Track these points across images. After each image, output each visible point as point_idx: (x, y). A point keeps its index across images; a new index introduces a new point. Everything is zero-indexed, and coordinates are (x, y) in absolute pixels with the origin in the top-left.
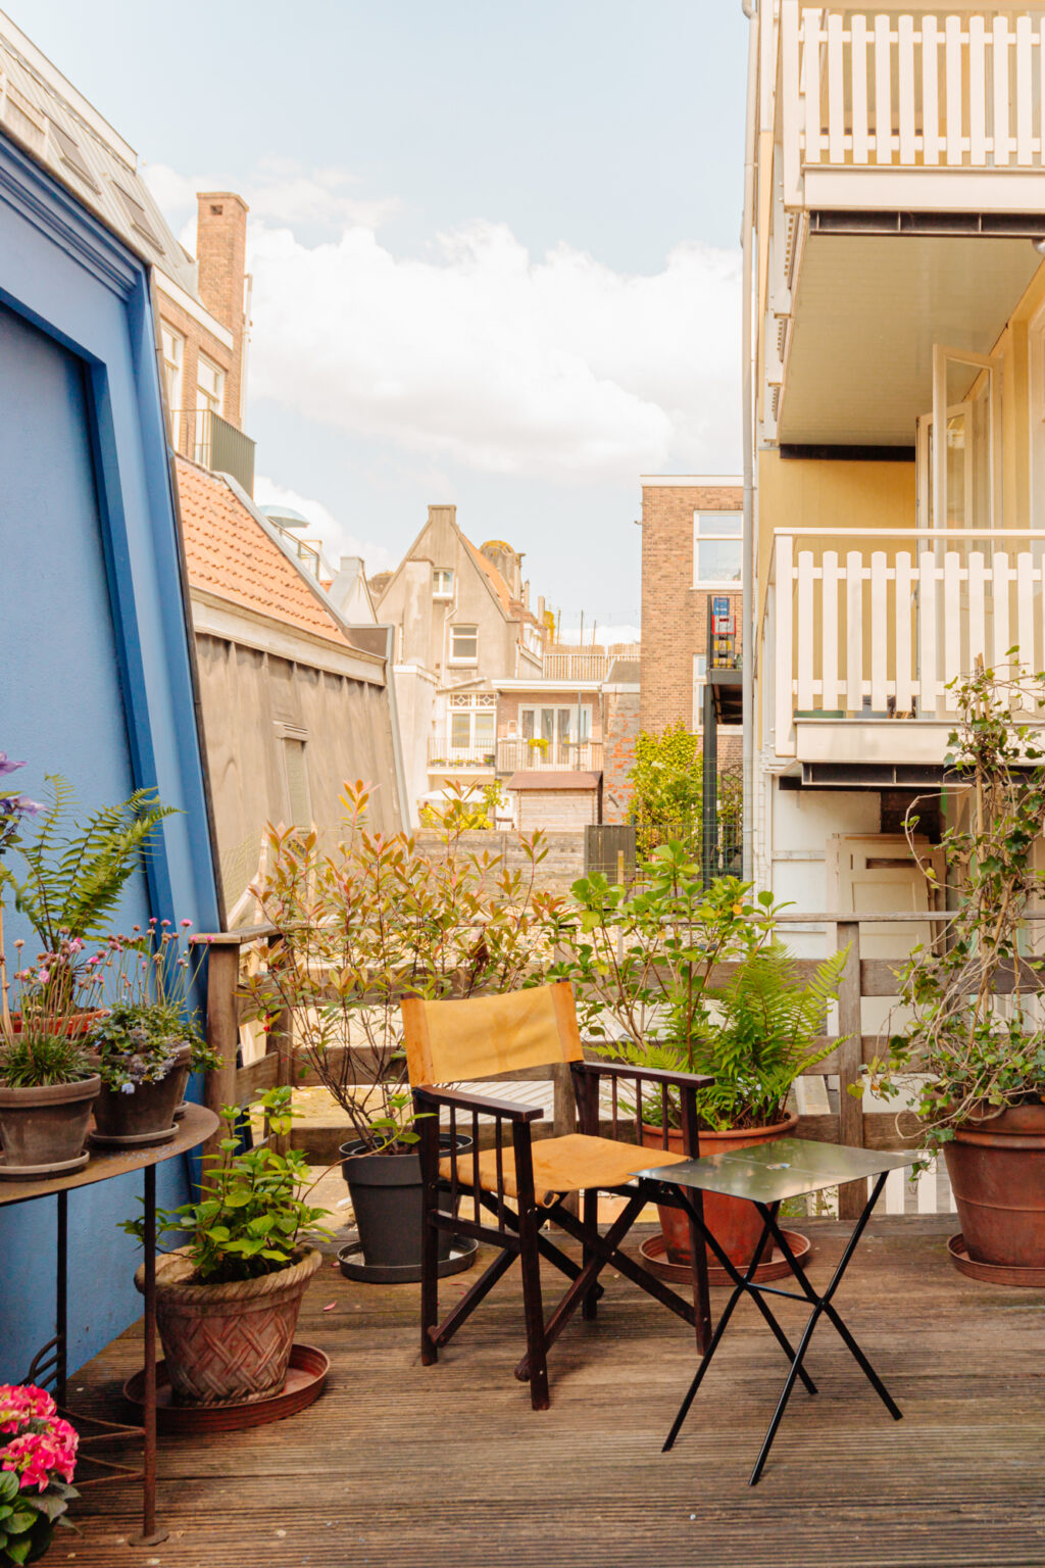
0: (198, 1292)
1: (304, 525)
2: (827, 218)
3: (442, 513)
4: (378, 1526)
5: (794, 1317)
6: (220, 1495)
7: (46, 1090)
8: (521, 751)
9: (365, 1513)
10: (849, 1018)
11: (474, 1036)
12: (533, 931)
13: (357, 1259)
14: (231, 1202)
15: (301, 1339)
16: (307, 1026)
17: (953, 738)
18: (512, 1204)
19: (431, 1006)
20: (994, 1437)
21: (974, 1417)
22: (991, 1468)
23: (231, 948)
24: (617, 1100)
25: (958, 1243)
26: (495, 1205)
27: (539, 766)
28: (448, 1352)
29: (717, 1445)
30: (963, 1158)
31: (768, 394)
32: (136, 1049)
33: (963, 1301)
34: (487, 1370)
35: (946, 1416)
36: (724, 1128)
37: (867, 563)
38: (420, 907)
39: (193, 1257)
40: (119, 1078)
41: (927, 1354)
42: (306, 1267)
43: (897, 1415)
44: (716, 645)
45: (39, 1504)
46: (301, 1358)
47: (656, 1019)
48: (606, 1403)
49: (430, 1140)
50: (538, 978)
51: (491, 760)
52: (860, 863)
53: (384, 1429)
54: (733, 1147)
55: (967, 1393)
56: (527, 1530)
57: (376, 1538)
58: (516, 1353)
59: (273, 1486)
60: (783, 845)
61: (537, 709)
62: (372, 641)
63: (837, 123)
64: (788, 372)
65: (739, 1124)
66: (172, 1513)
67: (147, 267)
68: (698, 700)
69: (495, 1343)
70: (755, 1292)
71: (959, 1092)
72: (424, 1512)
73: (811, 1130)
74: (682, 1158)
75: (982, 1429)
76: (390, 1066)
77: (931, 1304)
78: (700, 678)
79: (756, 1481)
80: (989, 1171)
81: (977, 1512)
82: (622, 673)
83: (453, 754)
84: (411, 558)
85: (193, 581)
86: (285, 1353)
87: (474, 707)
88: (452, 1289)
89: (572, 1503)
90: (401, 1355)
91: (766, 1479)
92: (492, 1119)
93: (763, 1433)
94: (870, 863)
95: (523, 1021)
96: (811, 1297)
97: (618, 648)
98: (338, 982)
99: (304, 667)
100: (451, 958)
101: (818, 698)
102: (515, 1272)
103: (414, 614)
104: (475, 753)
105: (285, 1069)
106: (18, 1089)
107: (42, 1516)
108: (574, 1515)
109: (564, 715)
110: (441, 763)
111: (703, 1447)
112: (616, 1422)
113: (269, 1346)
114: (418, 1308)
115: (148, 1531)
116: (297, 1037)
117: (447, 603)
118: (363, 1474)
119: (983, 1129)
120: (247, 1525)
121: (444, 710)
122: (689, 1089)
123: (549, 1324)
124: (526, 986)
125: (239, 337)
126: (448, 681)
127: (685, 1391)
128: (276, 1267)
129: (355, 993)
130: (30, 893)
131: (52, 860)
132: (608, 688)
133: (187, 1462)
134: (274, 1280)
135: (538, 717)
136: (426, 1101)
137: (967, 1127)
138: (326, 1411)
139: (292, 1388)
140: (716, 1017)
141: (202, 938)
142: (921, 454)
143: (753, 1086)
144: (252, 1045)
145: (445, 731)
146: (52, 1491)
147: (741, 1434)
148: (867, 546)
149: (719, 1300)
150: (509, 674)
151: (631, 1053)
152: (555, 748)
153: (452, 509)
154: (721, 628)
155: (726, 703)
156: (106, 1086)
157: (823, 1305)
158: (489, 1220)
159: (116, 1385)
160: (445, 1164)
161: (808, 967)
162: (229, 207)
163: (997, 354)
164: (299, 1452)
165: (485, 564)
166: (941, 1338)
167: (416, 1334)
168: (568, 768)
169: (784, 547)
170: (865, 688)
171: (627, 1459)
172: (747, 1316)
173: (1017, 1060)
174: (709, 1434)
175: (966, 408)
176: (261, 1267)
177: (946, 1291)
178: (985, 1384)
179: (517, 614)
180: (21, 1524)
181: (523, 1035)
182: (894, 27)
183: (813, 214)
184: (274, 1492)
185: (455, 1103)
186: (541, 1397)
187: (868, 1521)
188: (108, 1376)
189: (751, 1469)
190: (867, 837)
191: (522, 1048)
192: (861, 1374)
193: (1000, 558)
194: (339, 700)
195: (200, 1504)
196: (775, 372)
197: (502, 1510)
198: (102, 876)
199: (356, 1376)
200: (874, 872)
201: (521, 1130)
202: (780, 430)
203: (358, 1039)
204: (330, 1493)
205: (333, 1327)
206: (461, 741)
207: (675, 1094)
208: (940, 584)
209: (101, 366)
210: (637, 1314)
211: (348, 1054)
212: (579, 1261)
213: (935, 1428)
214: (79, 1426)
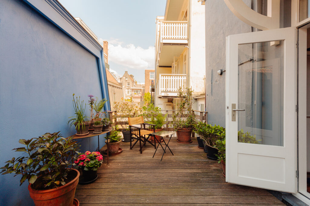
0: (111, 143)
1: (114, 73)
2: (165, 44)
3: (126, 72)
4: (128, 164)
5: (164, 146)
6: (114, 161)
7: (98, 126)
8: (134, 94)
9: (127, 163)
10: (167, 119)
11: (134, 121)
12: (139, 111)
13: (123, 140)
14: (114, 136)
15: (120, 147)
16: (118, 120)
17: (178, 94)
18: (138, 136)
19: (130, 118)
20: (182, 157)
21: (180, 155)
22: (182, 160)
23: (112, 113)
24: (147, 126)
25: (177, 140)
26: (137, 136)
27: (135, 96)
28: (133, 148)
29: (157, 157)
30: (178, 132)
31: (158, 61)
32: (106, 122)
33: (178, 145)
34: (136, 150)
35: (177, 155)
36: (156, 129)
37: (168, 77)
38: (129, 109)
39: (110, 140)
40: (104, 125)
41: (175, 149)
42: (120, 141)
43: (173, 155)
44: (152, 85)
45: (100, 162)
46: (120, 149)
47: (150, 119)
48: (147, 154)
49: (131, 130)
50: (139, 116)
51: (131, 95)
52: (166, 105)
53: (127, 155)
54: (157, 131)
55: (179, 153)
56: (141, 164)
57: (128, 165)
58: (139, 149)
59: (118, 160)
60: (159, 103)
61: (135, 90)
62: (121, 84)
63: (166, 34)
64: (160, 59)
65: (158, 129)
66: (110, 162)
67: (103, 49)
68: (150, 90)
69: (136, 148)
70: (160, 144)
71: (178, 126)
72: (132, 163)
73: (164, 129)
74: (153, 132)
75: (181, 156)
76: (126, 123)
77: (175, 145)
78: (150, 88)
79: (161, 161)
80: (180, 134)
81: (181, 164)
82: (143, 87)
83: (128, 94)
84: (123, 76)
85: (108, 79)
86: (118, 149)
87: (129, 90)
88: (133, 143)
89: (145, 162)
90: (128, 149)
91: (162, 160)
92: (134, 128)
93: (162, 156)
94: (167, 105)
95: (139, 120)
96: (166, 145)
97: (142, 85)
98: (122, 116)
99: (115, 86)
100: (132, 114)
101: (163, 90)
102: (139, 141)
103: (124, 81)
104: (130, 94)
105: (117, 123)
106: (96, 126)
107: (100, 163)
108: (145, 163)
109: (138, 91)
110: (127, 95)
111: (156, 157)
112: (148, 155)
113: (117, 148)
114: (130, 144)
115: (108, 164)
116: (117, 121)
117: (127, 80)
118: (126, 159)
119: (180, 130)
120: (116, 164)
121: (127, 90)
122: (154, 126)
123: (142, 146)
124: (138, 116)
125: (107, 55)
126: (127, 88)
127: (154, 153)
128: (118, 141)
129: (123, 117)
130: (95, 108)
131: (97, 105)
132: (142, 88)
133: (111, 158)
134: (117, 142)
135: (135, 91)
136: (130, 127)
137: (179, 130)
138: (122, 154)
139: (119, 152)
140: (155, 119)
141: (109, 112)
142: (172, 67)
143: (159, 125)
144: (113, 121)
145: (127, 92)
146: (101, 161)
147: (159, 156)
148: (168, 76)
149: (157, 144)
150: (133, 87)
151: (148, 122)
152: (137, 94)
153: (127, 72)
154: (153, 83)
155: (153, 90)
156: (103, 125)
157: (167, 145)
158: (136, 137)
159: (104, 151)
160: (132, 132)
161: (164, 115)
162: (106, 42)
163: (180, 57)
164: (120, 157)
165: (130, 77)
166: (176, 148)
167: (130, 147)
168: (138, 96)
169: (160, 76)
170: (167, 89)
171: (149, 158)
172: (160, 146)
173: (183, 124)
174: (156, 156)
175: (177, 62)
176: (116, 141)
177: (176, 144)
178: (181, 152)
179: (133, 81)
180: (99, 164)
181: (139, 121)
182: (171, 25)
183: (163, 43)
184: (118, 161)
185: (133, 127)
186: (141, 153)
187: (171, 164)
188: (103, 150)
189: (161, 159)
190: (166, 103)
191: (138, 122)
192: (170, 151)
193: (178, 77)
194: (118, 89)
195: (112, 162)
196: (159, 59)
197: (139, 163)
198: (101, 106)
199: (125, 150)
200: (167, 106)
201: (139, 129)
202: (159, 64)
203: (123, 121)
204: (124, 161)
205: (122, 146)
206: (128, 93)
207: (152, 126)
208: (179, 79)
209: (99, 58)
210: (149, 145)
211: (122, 122)
212: (144, 141)
213: (177, 156)
214: (102, 155)
